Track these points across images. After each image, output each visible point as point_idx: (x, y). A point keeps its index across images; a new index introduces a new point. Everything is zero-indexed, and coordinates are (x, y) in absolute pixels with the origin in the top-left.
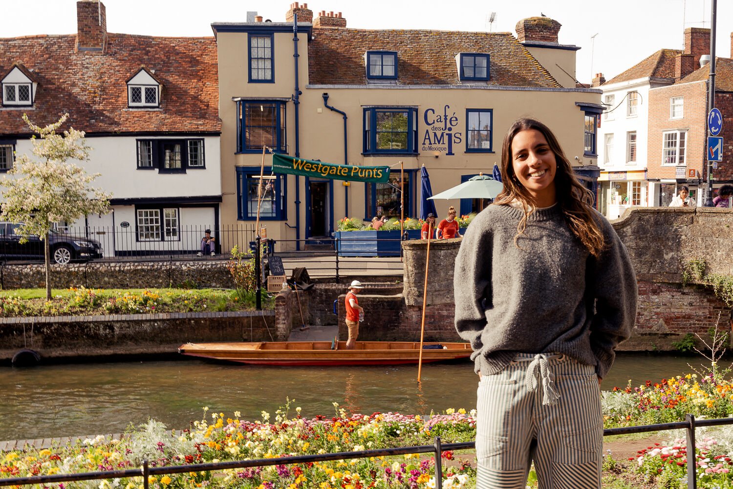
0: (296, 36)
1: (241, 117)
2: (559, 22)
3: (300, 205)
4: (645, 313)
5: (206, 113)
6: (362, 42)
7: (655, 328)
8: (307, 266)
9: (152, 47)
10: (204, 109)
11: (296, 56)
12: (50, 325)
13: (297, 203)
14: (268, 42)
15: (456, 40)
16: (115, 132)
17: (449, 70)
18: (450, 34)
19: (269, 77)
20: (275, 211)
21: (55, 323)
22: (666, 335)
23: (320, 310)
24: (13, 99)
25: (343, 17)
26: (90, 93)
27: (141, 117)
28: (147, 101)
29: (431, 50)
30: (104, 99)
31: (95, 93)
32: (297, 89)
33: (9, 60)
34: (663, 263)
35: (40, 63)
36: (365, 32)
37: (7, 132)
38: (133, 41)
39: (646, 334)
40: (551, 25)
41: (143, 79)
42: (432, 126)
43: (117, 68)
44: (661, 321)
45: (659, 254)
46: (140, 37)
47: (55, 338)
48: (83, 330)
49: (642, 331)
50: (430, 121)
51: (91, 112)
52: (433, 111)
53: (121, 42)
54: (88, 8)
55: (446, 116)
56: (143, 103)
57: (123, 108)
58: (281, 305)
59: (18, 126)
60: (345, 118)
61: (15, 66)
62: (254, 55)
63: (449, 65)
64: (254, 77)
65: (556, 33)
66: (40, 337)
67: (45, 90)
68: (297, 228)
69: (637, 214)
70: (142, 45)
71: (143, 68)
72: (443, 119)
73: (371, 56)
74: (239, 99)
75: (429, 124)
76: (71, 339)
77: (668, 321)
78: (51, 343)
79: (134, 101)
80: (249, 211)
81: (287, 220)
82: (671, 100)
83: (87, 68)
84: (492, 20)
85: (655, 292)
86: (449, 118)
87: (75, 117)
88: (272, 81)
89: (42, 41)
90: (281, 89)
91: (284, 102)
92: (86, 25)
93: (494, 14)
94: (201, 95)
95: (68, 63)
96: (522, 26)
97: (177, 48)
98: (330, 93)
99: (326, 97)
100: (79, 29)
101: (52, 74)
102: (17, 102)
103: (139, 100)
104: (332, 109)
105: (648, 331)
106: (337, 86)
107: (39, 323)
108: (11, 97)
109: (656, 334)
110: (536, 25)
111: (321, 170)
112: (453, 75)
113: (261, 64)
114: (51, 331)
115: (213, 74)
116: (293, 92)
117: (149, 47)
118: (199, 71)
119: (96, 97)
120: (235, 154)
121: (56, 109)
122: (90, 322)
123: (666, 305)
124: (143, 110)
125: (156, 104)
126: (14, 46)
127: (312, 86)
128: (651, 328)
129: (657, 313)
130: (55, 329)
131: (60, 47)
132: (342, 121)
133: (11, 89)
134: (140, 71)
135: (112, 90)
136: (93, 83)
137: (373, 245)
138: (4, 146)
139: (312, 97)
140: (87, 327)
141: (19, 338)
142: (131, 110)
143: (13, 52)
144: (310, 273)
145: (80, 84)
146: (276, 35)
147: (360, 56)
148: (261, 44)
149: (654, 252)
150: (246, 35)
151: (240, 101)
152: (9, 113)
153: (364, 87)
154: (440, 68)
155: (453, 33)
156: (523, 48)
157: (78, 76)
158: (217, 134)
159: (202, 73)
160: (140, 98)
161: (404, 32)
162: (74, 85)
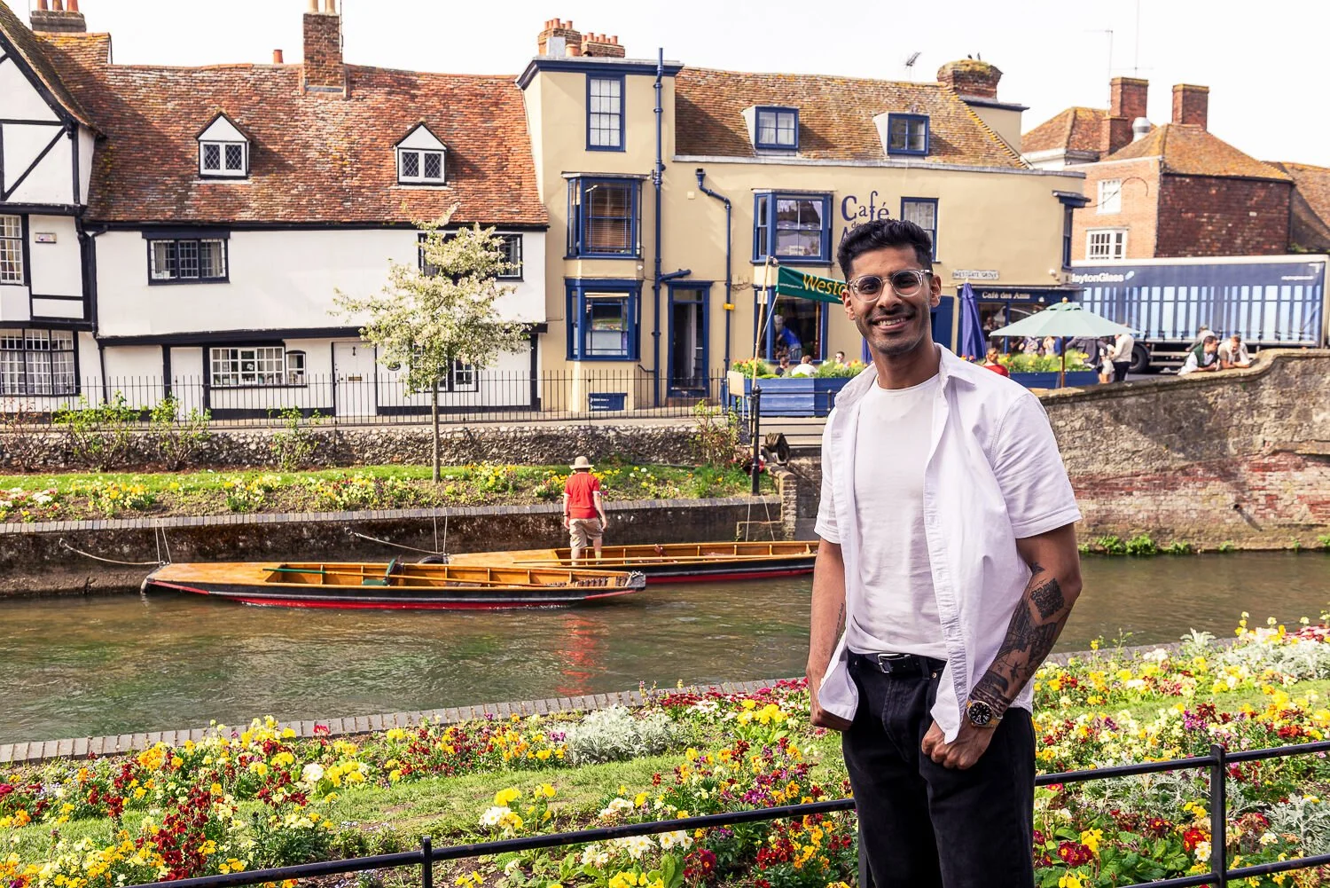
0: (659, 80)
1: (578, 203)
2: (1000, 69)
3: (661, 337)
4: (1285, 496)
5: (520, 195)
6: (737, 91)
7: (1296, 519)
9: (419, 89)
10: (516, 190)
11: (660, 111)
12: (471, 519)
13: (656, 334)
14: (616, 86)
15: (870, 92)
16: (387, 222)
17: (868, 139)
18: (861, 84)
19: (616, 142)
20: (625, 347)
21: (480, 516)
22: (1312, 526)
24: (216, 166)
25: (619, 43)
26: (335, 160)
27: (420, 199)
28: (428, 174)
29: (839, 107)
30: (359, 170)
31: (342, 159)
32: (660, 163)
33: (198, 102)
34: (1311, 427)
35: (249, 110)
36: (739, 76)
37: (217, 219)
38: (388, 79)
39: (1284, 526)
40: (988, 72)
41: (422, 141)
42: (852, 222)
43: (371, 121)
44: (1305, 507)
45: (1305, 414)
46: (398, 72)
47: (478, 539)
48: (517, 526)
49: (1280, 521)
50: (850, 215)
51: (341, 189)
52: (855, 199)
53: (370, 80)
54: (321, 24)
55: (872, 207)
56: (421, 178)
57: (391, 184)
58: (791, 488)
59: (231, 211)
60: (729, 210)
61: (221, 114)
62: (594, 108)
63: (867, 130)
65: (995, 85)
66: (456, 537)
67: (262, 153)
68: (656, 372)
69: (1279, 360)
70: (404, 85)
71: (422, 123)
72: (868, 212)
73: (761, 113)
74: (578, 175)
75: (847, 219)
76: (500, 540)
77: (1312, 506)
78: (472, 546)
79: (407, 174)
80: (588, 347)
81: (640, 360)
82: (1100, 183)
83: (323, 119)
84: (909, 64)
85: (1298, 467)
86: (876, 210)
87: (318, 196)
88: (620, 149)
89: (246, 74)
90: (635, 160)
91: (639, 181)
92: (318, 52)
93: (916, 56)
94: (506, 166)
95: (292, 112)
96: (949, 72)
97: (456, 91)
98: (707, 170)
99: (701, 175)
100: (306, 58)
101: (270, 128)
102: (223, 170)
103: (415, 172)
104: (711, 194)
105: (1287, 520)
106: (717, 159)
107: (457, 517)
108: (212, 161)
109: (1297, 525)
110: (970, 71)
111: (837, 291)
112: (876, 146)
113: (605, 122)
114: (473, 528)
115: (520, 135)
116: (656, 168)
117: (414, 88)
118: (496, 129)
119: (345, 166)
120: (565, 259)
121: (286, 184)
122: (527, 515)
123: (1311, 485)
124: (422, 187)
125: (442, 180)
126: (203, 81)
127: (680, 158)
128: (1291, 516)
129: (1299, 497)
130: (478, 526)
131: (276, 84)
132: (724, 214)
133: (213, 150)
134: (416, 127)
135: (368, 156)
136: (338, 144)
137: (808, 399)
138: (209, 241)
139: (680, 176)
140: (523, 523)
141: (427, 539)
142: (403, 187)
143: (202, 91)
145: (317, 143)
146: (628, 78)
147: (735, 114)
148: (605, 90)
149: (1300, 412)
150: (582, 77)
151: (577, 178)
152: (213, 189)
153: (753, 161)
154: (855, 134)
155: (865, 82)
156: (966, 107)
157: (312, 132)
158: (542, 228)
159: (503, 133)
160: (417, 169)
161: (796, 78)
162: (307, 146)
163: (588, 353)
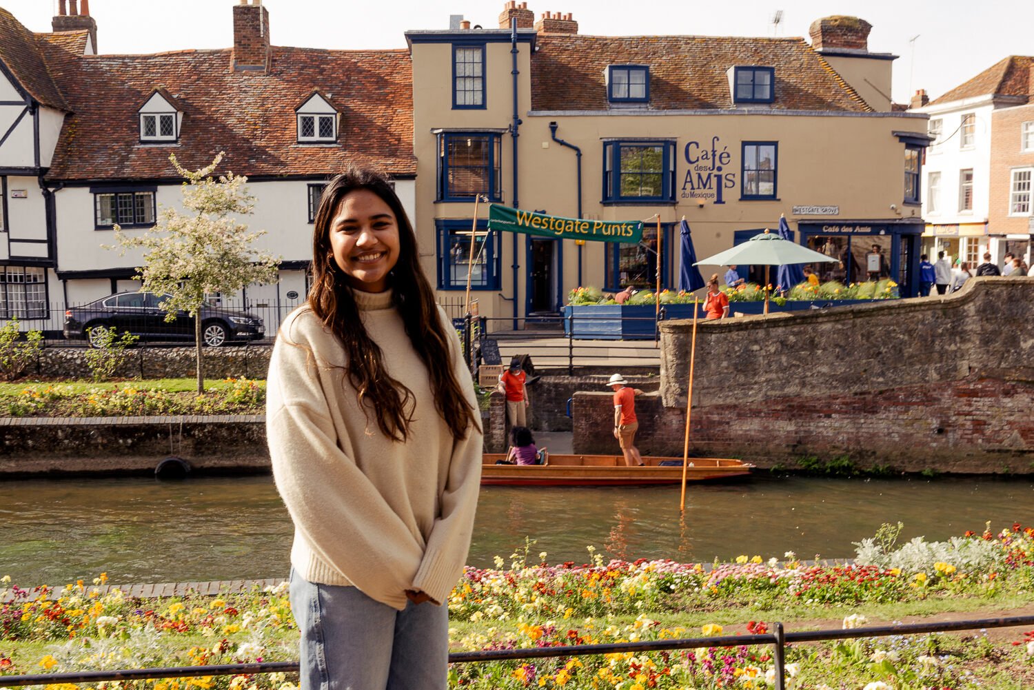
0: (515, 46)
1: (443, 155)
3: (519, 269)
4: (994, 422)
5: (397, 150)
6: (602, 53)
7: (1006, 443)
8: (531, 352)
9: (328, 64)
10: (395, 145)
11: (515, 73)
12: (202, 426)
13: (515, 267)
14: (477, 55)
15: (728, 48)
16: (281, 175)
17: (718, 90)
18: (720, 41)
19: (479, 102)
20: (485, 278)
21: (210, 424)
22: (1023, 452)
23: (548, 411)
24: (153, 134)
25: (573, 19)
26: (249, 124)
27: (313, 155)
28: (322, 134)
29: (695, 62)
30: (267, 132)
31: (255, 124)
32: (516, 116)
33: (148, 83)
34: (1019, 354)
35: (187, 87)
36: (606, 39)
37: (146, 176)
38: (303, 57)
39: (993, 451)
40: (857, 26)
41: (317, 106)
42: (695, 165)
43: (284, 92)
44: (1016, 433)
45: (1013, 341)
46: (312, 51)
47: (209, 443)
48: (244, 432)
49: (988, 446)
50: (693, 158)
51: (250, 149)
52: (697, 144)
53: (288, 58)
54: (247, 14)
55: (714, 151)
56: (316, 137)
57: (291, 143)
58: (497, 405)
59: (159, 169)
60: (579, 155)
61: (156, 91)
62: (460, 72)
63: (719, 82)
64: (460, 102)
65: (865, 36)
66: (189, 442)
67: (193, 121)
68: (515, 300)
69: (983, 287)
70: (316, 61)
71: (316, 92)
72: (710, 155)
73: (614, 71)
74: (441, 131)
75: (690, 162)
76: (229, 445)
77: (1025, 433)
78: (203, 450)
79: (304, 135)
80: (452, 278)
81: (501, 290)
82: (1023, 126)
83: (245, 92)
84: (777, 21)
85: (1007, 394)
86: (718, 154)
87: (230, 155)
88: (483, 106)
89: (188, 58)
90: (496, 117)
91: (498, 135)
92: (244, 37)
94: (390, 125)
95: (221, 87)
96: (818, 27)
97: (359, 64)
98: (561, 123)
99: (553, 127)
100: (235, 42)
101: (201, 101)
102: (159, 137)
103: (311, 133)
104: (562, 143)
105: (996, 446)
106: (568, 113)
107: (189, 424)
108: (151, 131)
109: (1007, 451)
110: (838, 26)
111: (554, 226)
112: (725, 96)
113: (469, 84)
114: (204, 435)
115: (407, 98)
116: (511, 122)
117: (323, 64)
118: (387, 94)
119: (256, 129)
120: (435, 203)
121: (207, 146)
122: (253, 424)
123: (1022, 411)
124: (316, 146)
125: (333, 139)
126: (155, 65)
127: (535, 113)
128: (1001, 442)
129: (1009, 423)
130: (209, 432)
131: (211, 65)
132: (575, 159)
133: (150, 121)
134: (312, 95)
135: (276, 121)
136: (253, 111)
137: (617, 324)
138: (141, 194)
139: (535, 127)
140: (249, 430)
141: (164, 442)
142: (301, 146)
143: (153, 73)
144: (535, 362)
145: (237, 112)
146: (489, 45)
147: (599, 73)
148: (469, 59)
149: (1006, 338)
150: (449, 46)
151: (441, 133)
152: (148, 151)
153: (605, 113)
154: (706, 87)
155: (723, 40)
156: (820, 58)
157: (235, 102)
158: (411, 177)
159: (392, 97)
160: (313, 131)
161: (658, 39)
162: (229, 114)
163: (452, 283)
